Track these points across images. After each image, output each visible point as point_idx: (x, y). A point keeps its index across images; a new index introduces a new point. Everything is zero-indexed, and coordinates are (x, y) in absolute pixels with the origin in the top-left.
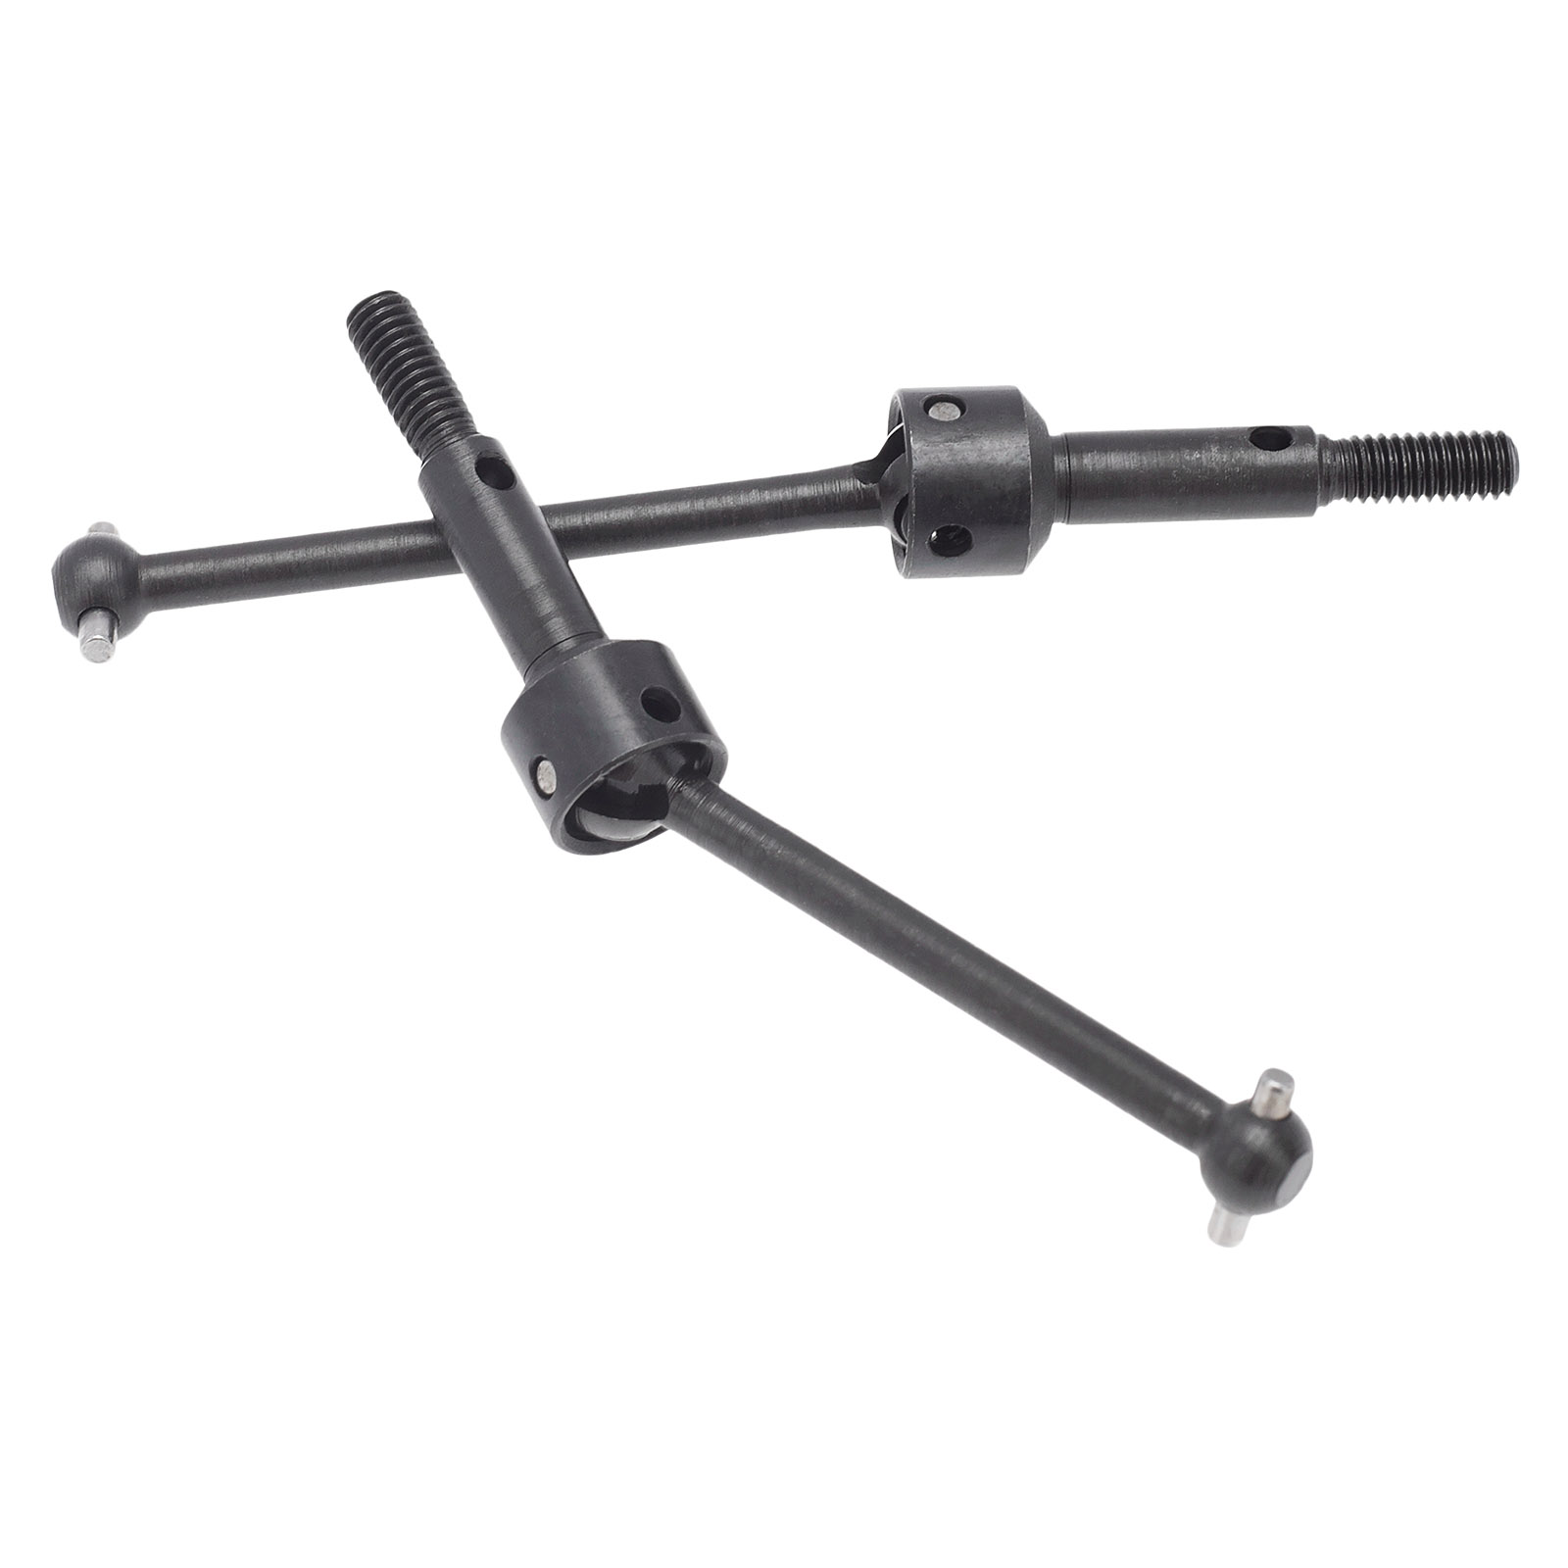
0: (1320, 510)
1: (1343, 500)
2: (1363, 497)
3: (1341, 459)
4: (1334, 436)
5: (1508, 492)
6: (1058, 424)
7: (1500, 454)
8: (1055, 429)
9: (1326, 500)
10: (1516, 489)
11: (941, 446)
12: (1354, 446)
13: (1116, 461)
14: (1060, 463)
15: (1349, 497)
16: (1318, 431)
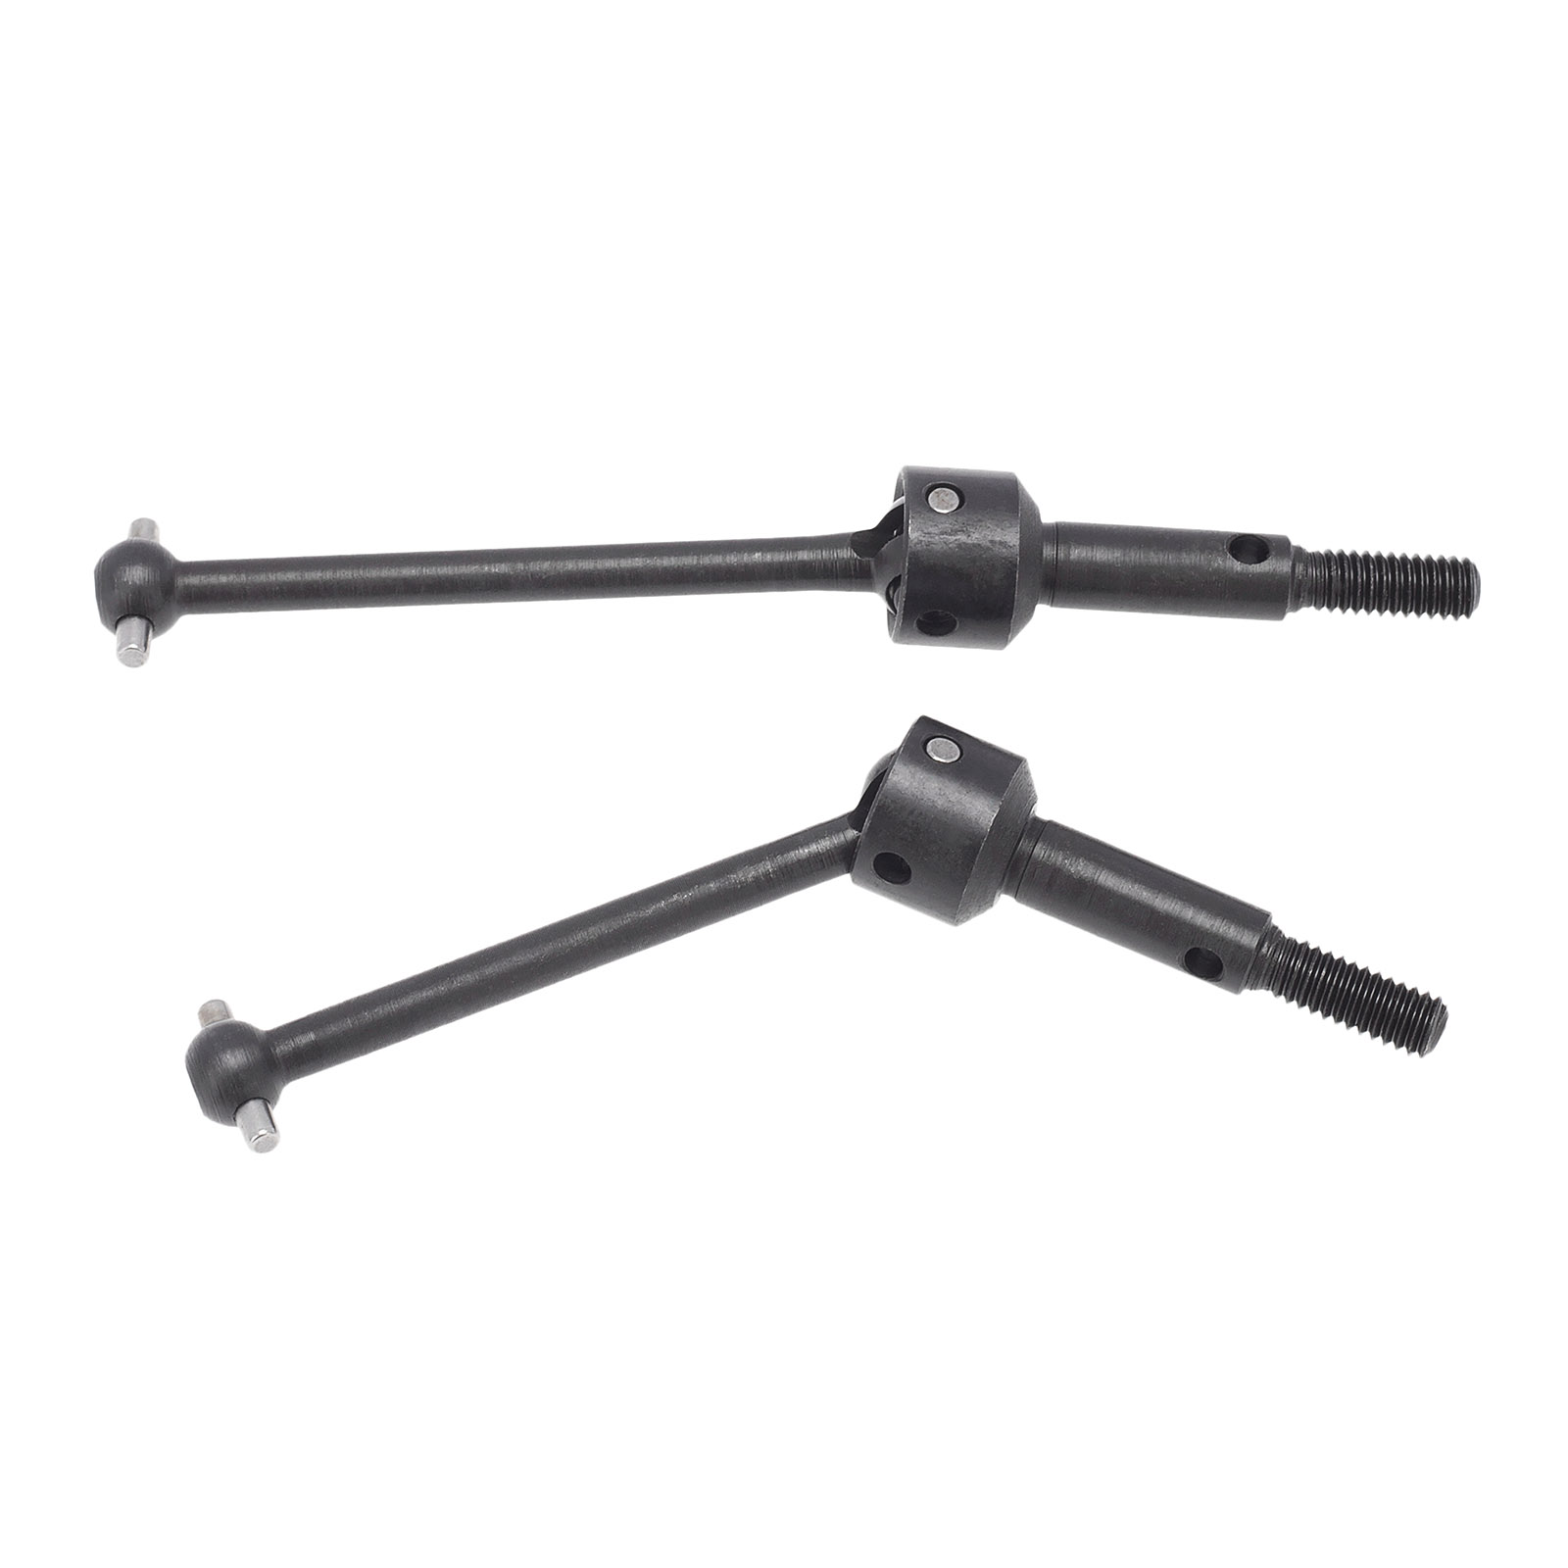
0: (1290, 616)
1: (1312, 608)
2: (1331, 607)
3: (1313, 572)
4: (1310, 547)
5: (1468, 615)
6: (1051, 514)
7: (1462, 583)
8: (1048, 517)
9: (1296, 607)
10: (1475, 614)
11: (937, 538)
12: (1327, 560)
13: (1101, 555)
14: (1048, 552)
15: (1319, 606)
16: (1294, 542)
